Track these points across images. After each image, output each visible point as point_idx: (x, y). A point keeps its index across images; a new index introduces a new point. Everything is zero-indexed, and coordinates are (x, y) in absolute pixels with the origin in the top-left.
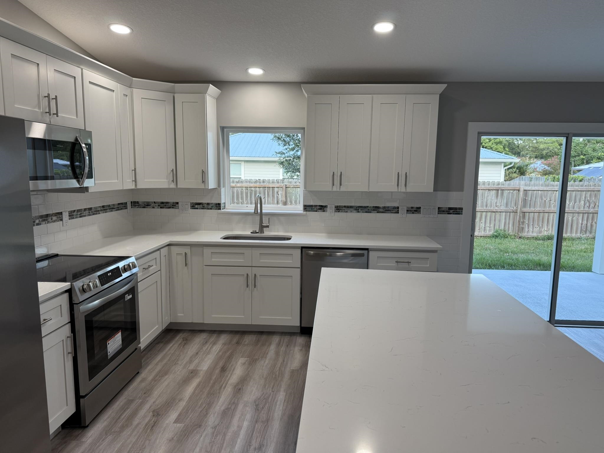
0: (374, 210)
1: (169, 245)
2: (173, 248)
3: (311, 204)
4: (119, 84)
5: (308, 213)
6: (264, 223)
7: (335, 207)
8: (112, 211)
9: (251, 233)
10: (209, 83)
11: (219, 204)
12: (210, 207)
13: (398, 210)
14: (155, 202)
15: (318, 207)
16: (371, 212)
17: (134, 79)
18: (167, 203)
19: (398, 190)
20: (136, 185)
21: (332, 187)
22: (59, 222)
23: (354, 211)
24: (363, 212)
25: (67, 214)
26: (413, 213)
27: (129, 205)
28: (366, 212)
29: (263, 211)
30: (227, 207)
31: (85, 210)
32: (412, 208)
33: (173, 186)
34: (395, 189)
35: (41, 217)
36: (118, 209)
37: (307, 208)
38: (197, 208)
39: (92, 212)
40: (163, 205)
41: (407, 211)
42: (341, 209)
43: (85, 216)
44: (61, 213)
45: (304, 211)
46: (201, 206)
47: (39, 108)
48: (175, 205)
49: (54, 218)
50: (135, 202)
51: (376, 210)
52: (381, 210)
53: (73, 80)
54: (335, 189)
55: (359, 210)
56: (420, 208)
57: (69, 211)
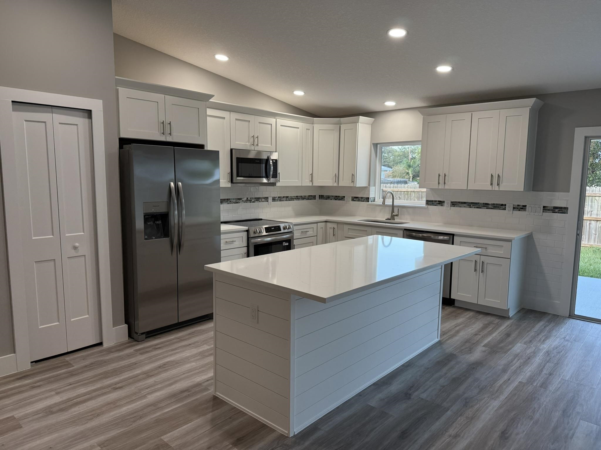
0: (484, 206)
1: (326, 222)
2: (328, 224)
3: (432, 200)
4: (303, 123)
5: (429, 206)
6: (395, 212)
7: (451, 203)
8: (303, 200)
9: (386, 219)
10: (359, 116)
11: (368, 198)
12: (363, 200)
13: (505, 207)
14: (332, 196)
15: (437, 203)
16: (481, 208)
17: (314, 118)
18: (339, 196)
19: (492, 189)
20: (312, 184)
21: (439, 186)
22: (266, 202)
23: (467, 206)
24: (474, 208)
25: (271, 198)
26: (519, 210)
27: (317, 197)
28: (477, 208)
29: (394, 204)
30: (376, 200)
31: (284, 197)
32: (518, 205)
33: (335, 185)
34: (489, 188)
35: (256, 198)
36: (308, 199)
37: (429, 202)
38: (355, 201)
39: (288, 199)
40: (337, 198)
41: (514, 208)
42: (456, 205)
43: (283, 201)
44: (267, 198)
45: (426, 205)
46: (358, 199)
47: (249, 143)
48: (342, 198)
49: (263, 200)
50: (322, 196)
51: (486, 206)
52: (490, 206)
53: (270, 126)
54: (440, 187)
55: (471, 205)
56: (525, 206)
57: (273, 197)
